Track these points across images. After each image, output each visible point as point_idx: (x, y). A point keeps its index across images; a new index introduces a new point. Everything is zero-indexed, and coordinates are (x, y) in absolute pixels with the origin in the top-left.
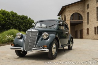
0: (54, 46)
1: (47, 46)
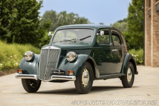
0: (85, 73)
1: (73, 72)
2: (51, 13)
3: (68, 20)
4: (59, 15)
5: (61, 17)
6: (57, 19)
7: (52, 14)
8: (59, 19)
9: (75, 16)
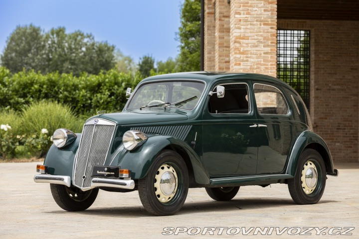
1: (129, 172)
2: (29, 31)
3: (70, 48)
4: (47, 37)
5: (53, 42)
6: (44, 46)
7: (31, 34)
8: (47, 46)
9: (85, 40)
